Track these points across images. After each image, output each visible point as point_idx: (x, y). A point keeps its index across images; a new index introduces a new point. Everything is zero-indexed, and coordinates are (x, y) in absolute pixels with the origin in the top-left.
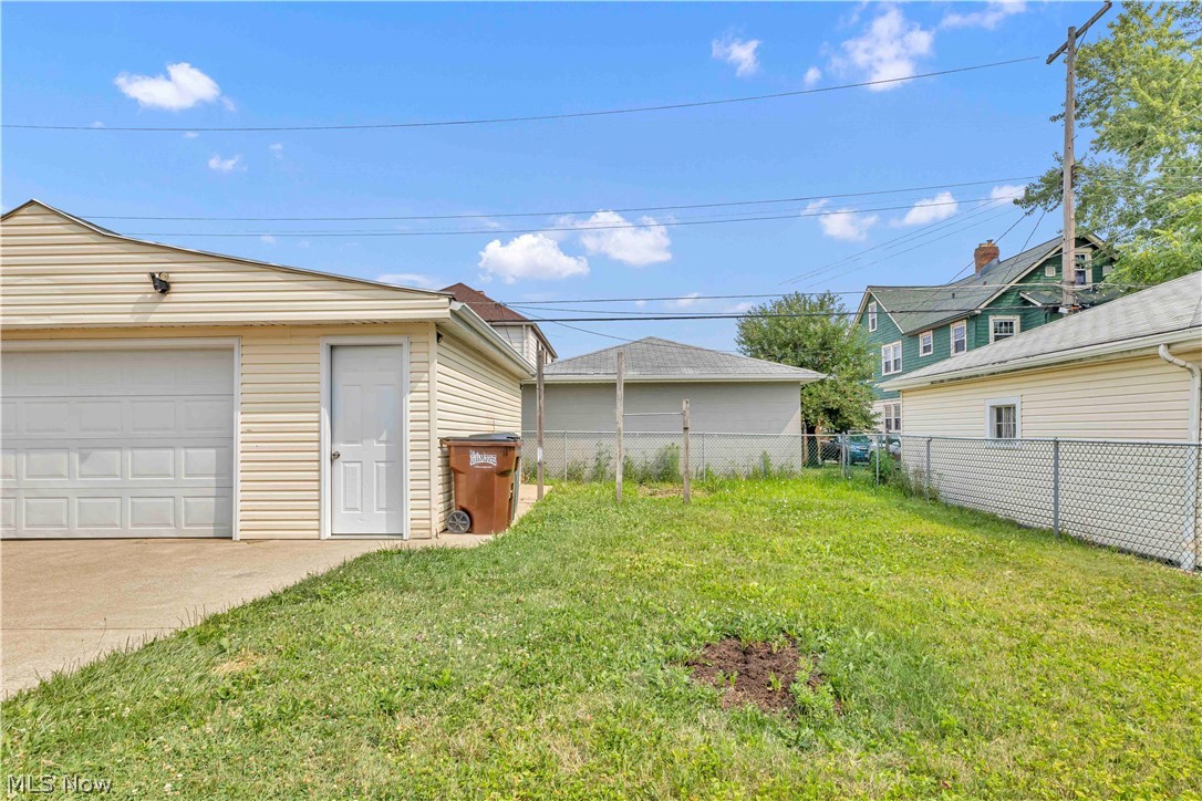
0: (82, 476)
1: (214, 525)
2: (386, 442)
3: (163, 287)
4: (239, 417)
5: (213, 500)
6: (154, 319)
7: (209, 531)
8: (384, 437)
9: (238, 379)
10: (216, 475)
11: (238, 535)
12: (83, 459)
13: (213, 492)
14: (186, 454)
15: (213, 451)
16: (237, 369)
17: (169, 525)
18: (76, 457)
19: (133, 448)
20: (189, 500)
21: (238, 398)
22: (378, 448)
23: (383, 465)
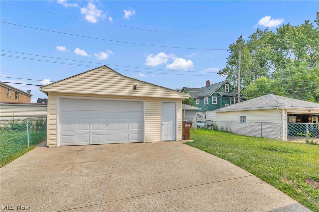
0: (106, 129)
1: (137, 140)
2: (172, 122)
3: (135, 88)
4: (145, 116)
5: (137, 134)
6: (133, 95)
7: (136, 141)
8: (171, 121)
9: (145, 108)
10: (138, 129)
11: (145, 141)
12: (107, 125)
13: (137, 132)
14: (131, 124)
15: (137, 124)
16: (145, 106)
17: (127, 140)
18: (105, 125)
19: (119, 123)
20: (132, 134)
21: (145, 112)
22: (170, 123)
23: (171, 127)
